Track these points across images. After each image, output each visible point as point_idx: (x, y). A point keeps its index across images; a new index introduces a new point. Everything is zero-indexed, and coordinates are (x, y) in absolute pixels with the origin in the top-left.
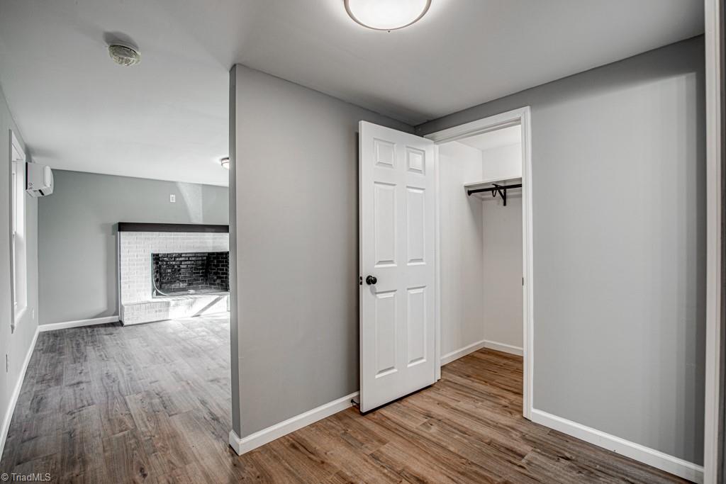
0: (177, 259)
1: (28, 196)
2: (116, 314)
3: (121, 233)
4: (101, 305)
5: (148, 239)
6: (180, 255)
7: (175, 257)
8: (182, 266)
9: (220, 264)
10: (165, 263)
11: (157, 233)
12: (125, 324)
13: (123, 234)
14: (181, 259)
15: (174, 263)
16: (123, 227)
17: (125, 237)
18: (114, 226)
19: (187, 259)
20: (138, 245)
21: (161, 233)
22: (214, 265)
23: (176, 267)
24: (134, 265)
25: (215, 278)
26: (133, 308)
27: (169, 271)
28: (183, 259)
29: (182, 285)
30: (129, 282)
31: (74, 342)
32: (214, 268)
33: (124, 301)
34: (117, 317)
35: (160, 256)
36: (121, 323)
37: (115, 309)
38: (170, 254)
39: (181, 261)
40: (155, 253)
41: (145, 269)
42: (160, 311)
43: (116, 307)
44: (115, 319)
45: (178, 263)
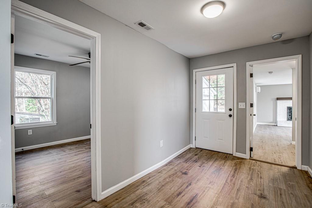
1: (256, 93)
2: (276, 123)
4: (271, 120)
11: (289, 100)
13: (278, 101)
16: (278, 99)
17: (279, 102)
18: (275, 99)
20: (283, 104)
26: (280, 122)
30: (280, 114)
33: (278, 120)
36: (277, 126)
40: (289, 106)
41: (285, 111)
42: (289, 124)
43: (275, 121)
44: (276, 124)
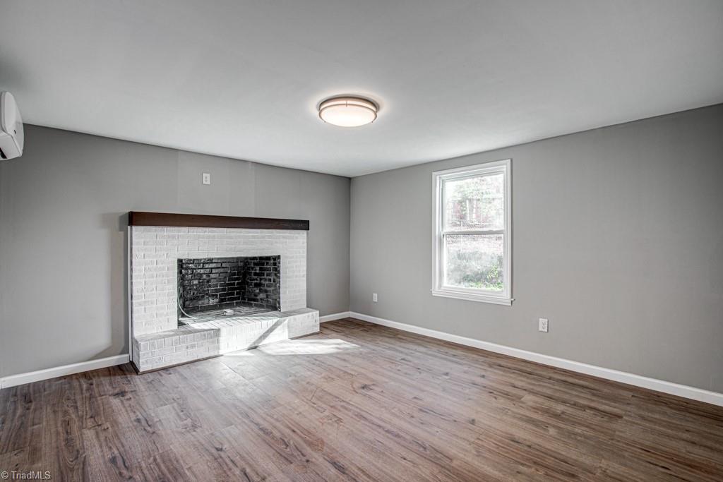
0: (207, 266)
2: (125, 351)
3: (134, 228)
4: (102, 338)
5: (173, 237)
6: (210, 261)
7: (203, 263)
8: (212, 276)
9: (266, 272)
10: (190, 271)
11: (185, 229)
12: (141, 370)
13: (136, 229)
14: (212, 266)
15: (202, 271)
16: (135, 218)
17: (140, 234)
18: (121, 218)
19: (219, 265)
20: (158, 247)
21: (191, 229)
22: (255, 274)
23: (204, 276)
24: (153, 277)
25: (258, 291)
26: (153, 345)
27: (196, 282)
28: (214, 265)
29: (212, 301)
30: (145, 302)
31: (60, 418)
32: (256, 277)
33: (138, 333)
34: (127, 355)
35: (184, 261)
36: (130, 369)
37: (123, 344)
38: (198, 260)
39: (212, 268)
41: (168, 282)
42: (193, 346)
43: (124, 338)
44: (125, 361)
45: (208, 271)
